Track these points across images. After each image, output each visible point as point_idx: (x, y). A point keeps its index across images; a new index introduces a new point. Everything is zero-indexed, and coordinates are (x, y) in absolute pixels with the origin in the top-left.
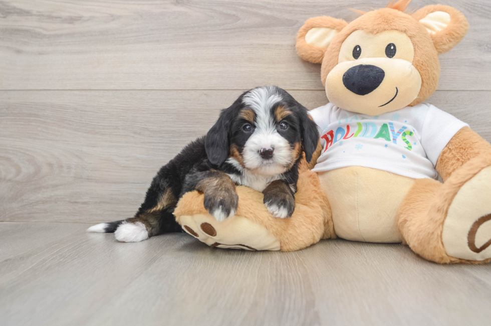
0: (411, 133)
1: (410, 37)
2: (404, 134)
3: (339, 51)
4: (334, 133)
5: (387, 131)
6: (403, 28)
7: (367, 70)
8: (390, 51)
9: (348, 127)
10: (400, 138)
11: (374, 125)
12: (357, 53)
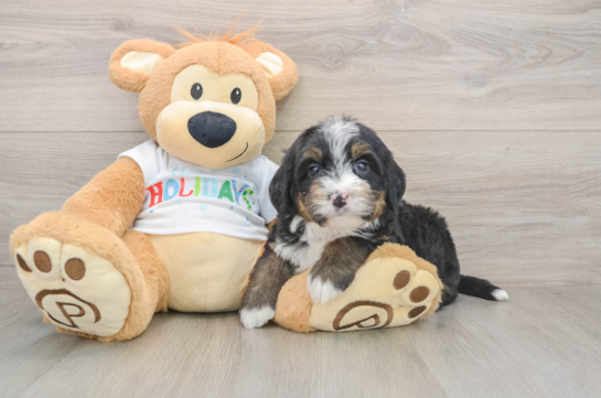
0: (252, 192)
1: (255, 83)
2: (245, 193)
3: (172, 85)
4: (164, 186)
5: (229, 190)
6: (249, 71)
7: (219, 120)
8: (236, 97)
9: (183, 180)
10: (241, 197)
11: (214, 181)
12: (196, 92)
